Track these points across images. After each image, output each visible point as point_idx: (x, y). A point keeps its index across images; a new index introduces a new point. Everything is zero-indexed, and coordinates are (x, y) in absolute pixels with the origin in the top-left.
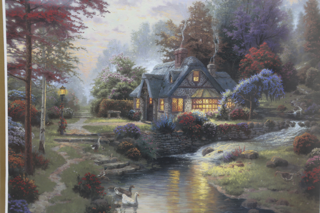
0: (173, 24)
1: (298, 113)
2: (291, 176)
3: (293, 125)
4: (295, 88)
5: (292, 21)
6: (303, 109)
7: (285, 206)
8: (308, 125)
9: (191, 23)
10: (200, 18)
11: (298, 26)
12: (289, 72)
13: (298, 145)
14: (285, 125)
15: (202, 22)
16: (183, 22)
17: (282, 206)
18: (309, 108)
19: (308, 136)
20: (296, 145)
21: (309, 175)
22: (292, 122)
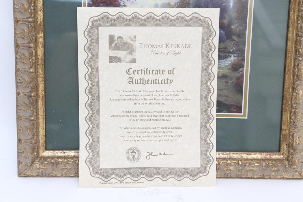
0: (170, 4)
1: (233, 51)
2: (229, 82)
3: (231, 57)
4: (231, 38)
5: (229, 3)
6: (235, 49)
7: (226, 98)
8: (238, 57)
9: (180, 3)
10: (184, 1)
11: (232, 6)
12: (228, 29)
13: (233, 67)
14: (226, 57)
15: (185, 3)
16: (176, 3)
17: (224, 98)
18: (238, 48)
19: (238, 62)
20: (232, 67)
21: (238, 82)
22: (230, 55)
